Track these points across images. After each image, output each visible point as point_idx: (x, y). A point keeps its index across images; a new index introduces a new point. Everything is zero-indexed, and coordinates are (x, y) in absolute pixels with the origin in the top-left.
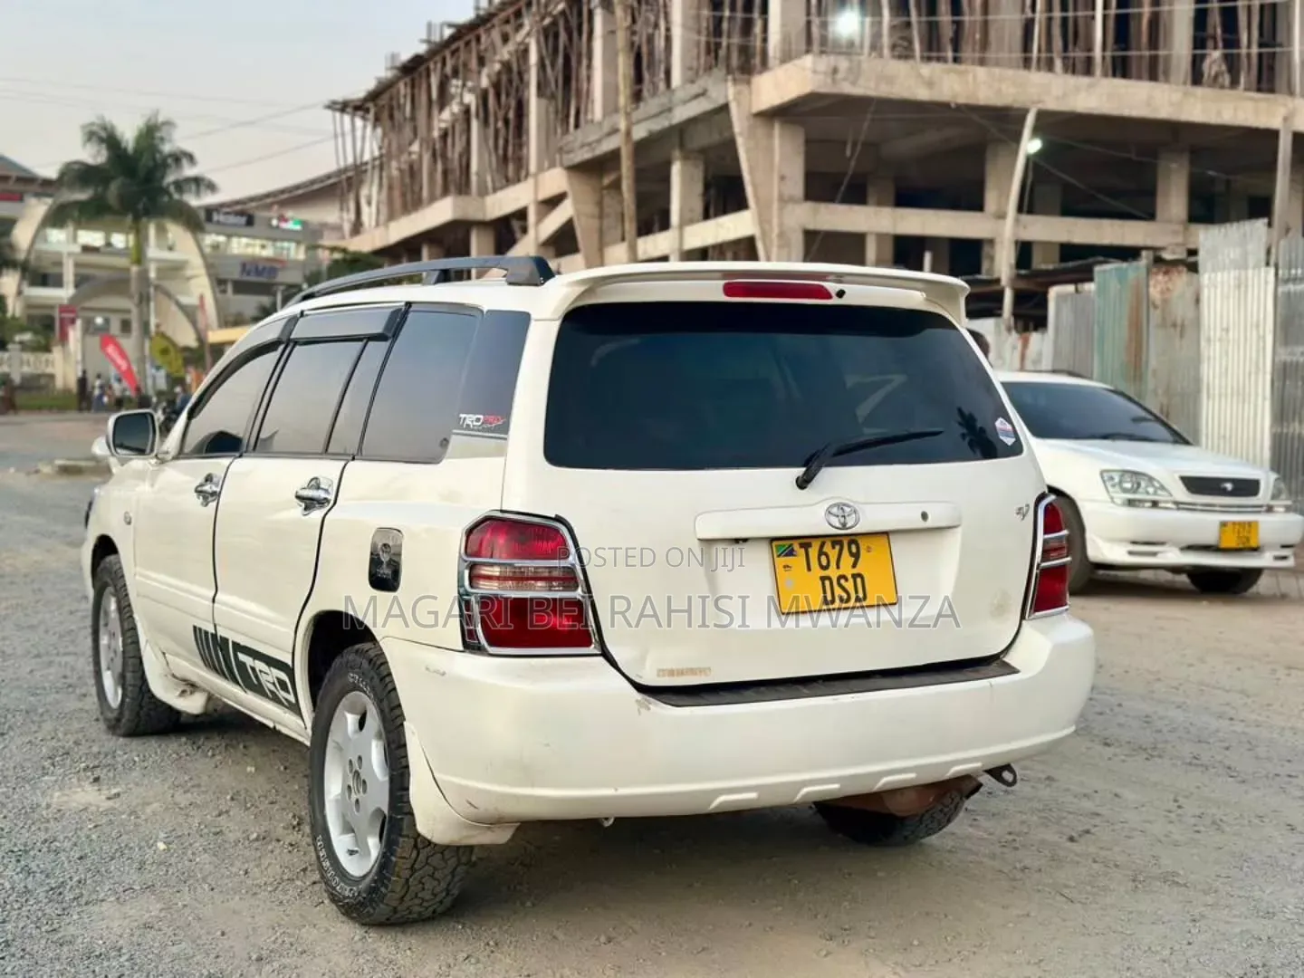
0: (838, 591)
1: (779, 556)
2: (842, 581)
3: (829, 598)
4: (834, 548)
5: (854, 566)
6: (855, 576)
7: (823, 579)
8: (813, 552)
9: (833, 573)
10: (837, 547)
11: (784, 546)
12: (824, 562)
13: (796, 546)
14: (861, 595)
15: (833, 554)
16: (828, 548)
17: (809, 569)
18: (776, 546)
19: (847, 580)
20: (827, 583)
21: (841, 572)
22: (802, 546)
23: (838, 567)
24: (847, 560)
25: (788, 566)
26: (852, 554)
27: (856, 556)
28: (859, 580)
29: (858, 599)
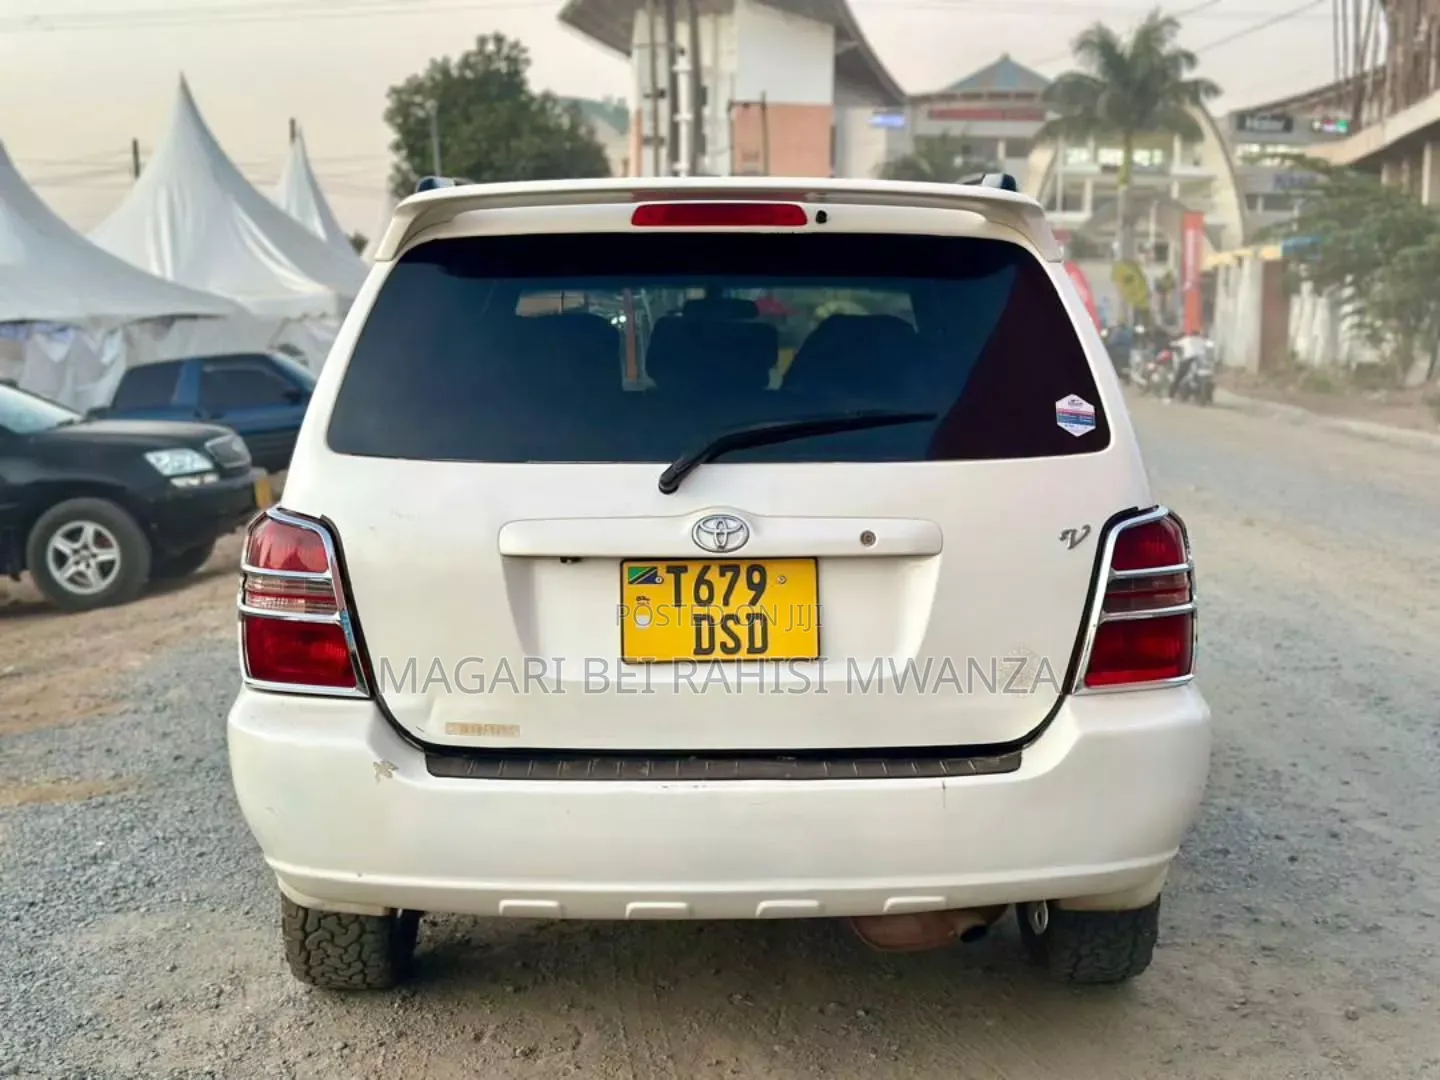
0: (721, 636)
1: (631, 583)
2: (731, 624)
3: (705, 644)
4: (722, 574)
5: (753, 602)
6: (750, 617)
7: (698, 619)
8: (688, 580)
9: (717, 611)
10: (729, 575)
11: (641, 569)
12: (704, 593)
13: (661, 569)
14: (758, 644)
15: (721, 585)
16: (713, 575)
17: (678, 602)
18: (630, 569)
19: (737, 621)
20: (705, 624)
21: (730, 610)
22: (669, 570)
23: (726, 602)
24: (742, 593)
25: (644, 598)
26: (751, 585)
27: (758, 589)
28: (758, 624)
29: (752, 650)
